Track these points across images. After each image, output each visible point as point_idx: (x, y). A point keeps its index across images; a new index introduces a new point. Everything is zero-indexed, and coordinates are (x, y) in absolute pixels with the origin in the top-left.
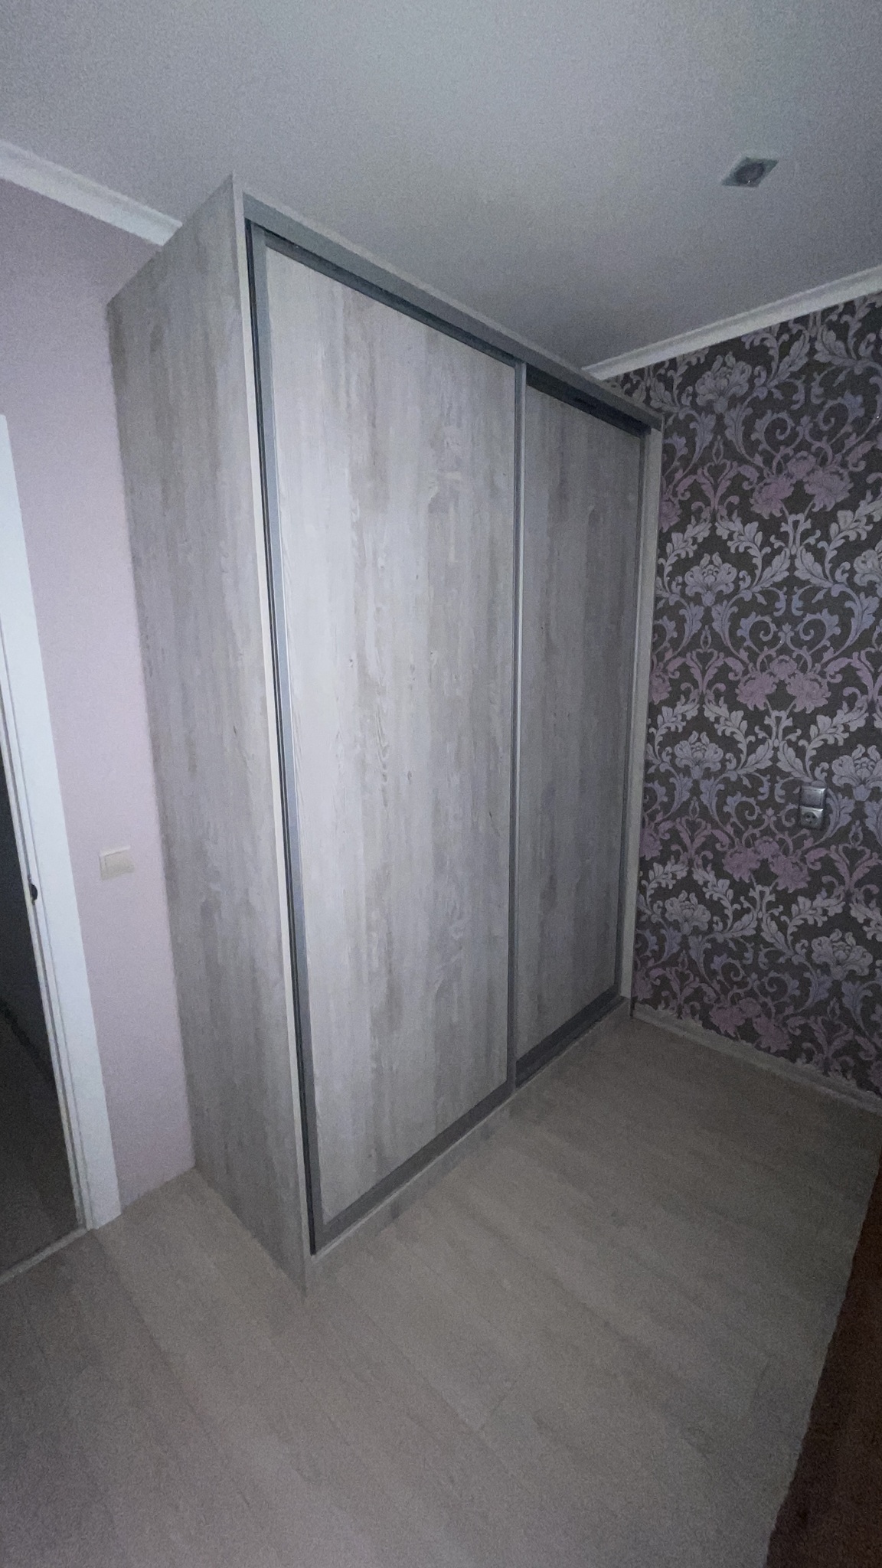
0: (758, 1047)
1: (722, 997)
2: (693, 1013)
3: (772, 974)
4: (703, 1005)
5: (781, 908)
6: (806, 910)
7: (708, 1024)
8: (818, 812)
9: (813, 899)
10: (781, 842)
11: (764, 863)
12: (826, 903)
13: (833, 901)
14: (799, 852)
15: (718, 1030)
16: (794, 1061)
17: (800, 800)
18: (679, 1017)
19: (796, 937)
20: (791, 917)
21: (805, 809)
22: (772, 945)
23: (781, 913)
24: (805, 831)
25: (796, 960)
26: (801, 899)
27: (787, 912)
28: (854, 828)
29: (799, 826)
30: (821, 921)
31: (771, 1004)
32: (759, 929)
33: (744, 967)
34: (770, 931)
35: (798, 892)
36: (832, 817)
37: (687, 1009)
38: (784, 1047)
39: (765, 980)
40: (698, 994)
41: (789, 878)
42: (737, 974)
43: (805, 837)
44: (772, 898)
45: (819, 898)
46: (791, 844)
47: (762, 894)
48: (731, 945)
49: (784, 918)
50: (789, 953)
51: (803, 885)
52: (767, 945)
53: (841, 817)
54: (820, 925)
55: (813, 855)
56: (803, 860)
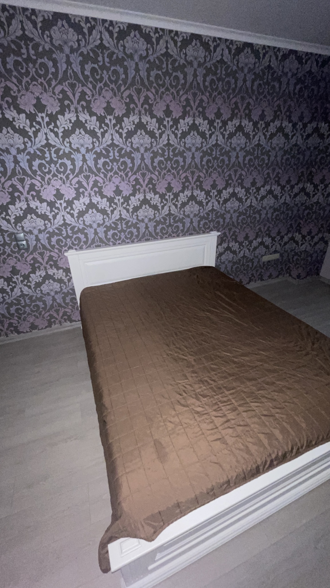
0: (39, 330)
1: (20, 321)
2: (12, 332)
3: (33, 304)
4: (15, 327)
5: (26, 281)
6: (35, 278)
7: (19, 332)
8: (24, 242)
9: (35, 273)
10: (16, 257)
11: (13, 267)
12: (40, 273)
13: (41, 272)
14: (24, 259)
15: (23, 332)
16: (51, 327)
17: (16, 240)
18: (7, 336)
19: (35, 288)
20: (31, 282)
21: (20, 243)
22: (28, 295)
23: (27, 283)
24: (23, 251)
25: (38, 296)
26: (31, 275)
27: (29, 281)
28: (38, 245)
29: (20, 249)
30: (41, 280)
31: (37, 314)
32: (22, 291)
33: (23, 306)
34: (26, 290)
35: (30, 273)
36: (30, 243)
37: (9, 332)
38: (47, 325)
39: (32, 307)
40: (11, 324)
41: (25, 269)
42: (21, 310)
43: (24, 253)
44: (22, 279)
45: (37, 272)
46: (20, 257)
47: (17, 278)
48: (14, 301)
49: (29, 284)
50: (35, 295)
51: (30, 270)
52: (27, 295)
53: (33, 243)
54: (41, 281)
55: (29, 259)
56: (26, 261)
